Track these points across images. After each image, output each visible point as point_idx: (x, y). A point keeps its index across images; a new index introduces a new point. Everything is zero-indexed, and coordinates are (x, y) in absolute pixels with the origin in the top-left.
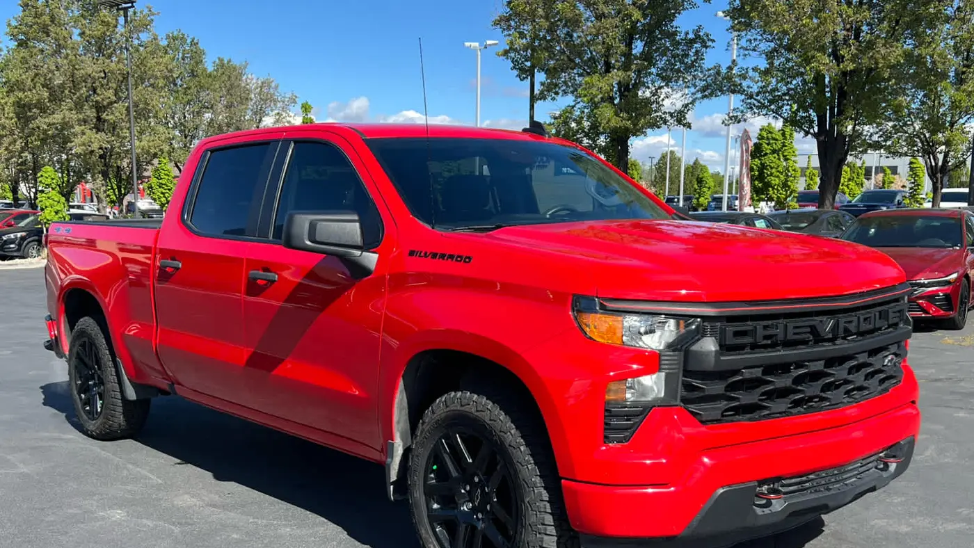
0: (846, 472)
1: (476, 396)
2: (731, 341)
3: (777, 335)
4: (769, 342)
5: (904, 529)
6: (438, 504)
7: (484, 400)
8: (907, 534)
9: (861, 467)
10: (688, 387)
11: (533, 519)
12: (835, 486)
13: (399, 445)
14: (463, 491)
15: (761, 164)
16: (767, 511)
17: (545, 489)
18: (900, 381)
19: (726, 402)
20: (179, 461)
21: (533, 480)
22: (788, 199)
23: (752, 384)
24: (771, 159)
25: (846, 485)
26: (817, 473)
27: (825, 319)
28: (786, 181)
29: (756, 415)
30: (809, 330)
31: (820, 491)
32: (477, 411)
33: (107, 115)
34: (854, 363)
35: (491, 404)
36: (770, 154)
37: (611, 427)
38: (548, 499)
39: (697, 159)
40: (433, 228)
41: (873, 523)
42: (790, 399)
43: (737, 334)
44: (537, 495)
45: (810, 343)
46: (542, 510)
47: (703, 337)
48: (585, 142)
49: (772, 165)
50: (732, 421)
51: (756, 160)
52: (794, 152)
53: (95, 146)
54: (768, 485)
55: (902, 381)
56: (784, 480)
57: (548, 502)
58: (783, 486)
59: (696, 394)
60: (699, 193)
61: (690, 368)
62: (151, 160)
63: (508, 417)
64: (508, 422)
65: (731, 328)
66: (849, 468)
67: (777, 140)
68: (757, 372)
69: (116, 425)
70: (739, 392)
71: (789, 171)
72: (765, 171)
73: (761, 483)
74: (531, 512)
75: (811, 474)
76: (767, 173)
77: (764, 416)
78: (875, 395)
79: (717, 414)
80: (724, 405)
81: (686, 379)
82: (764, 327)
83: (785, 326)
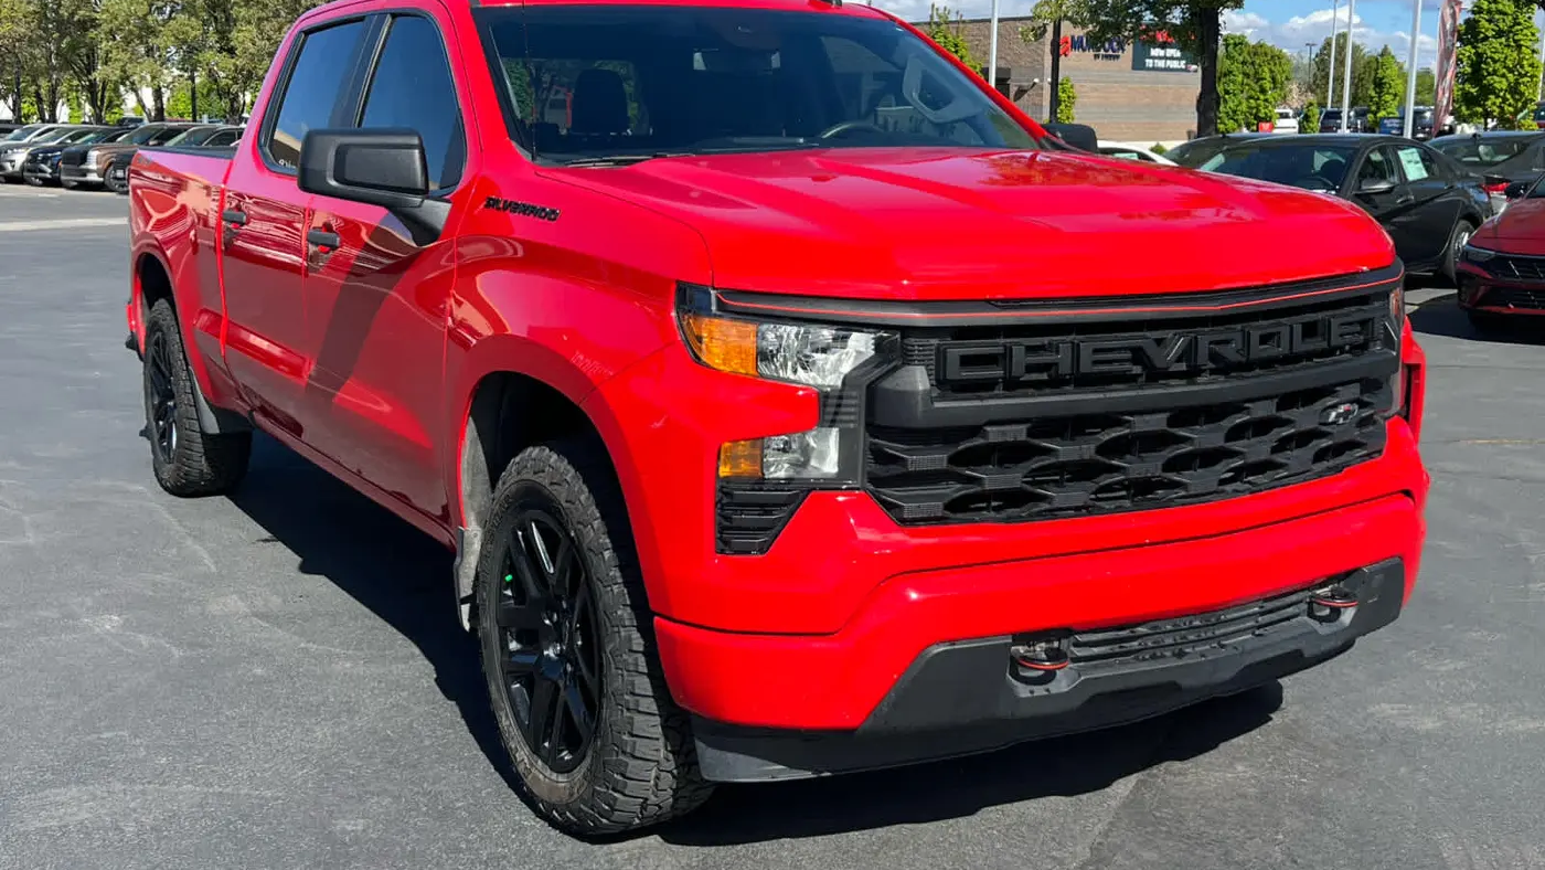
0: (1219, 623)
1: (555, 456)
2: (955, 372)
3: (1056, 364)
4: (1044, 376)
5: (1429, 724)
6: (519, 641)
7: (564, 465)
8: (1428, 735)
9: (1262, 614)
10: (880, 456)
11: (618, 683)
12: (1197, 649)
13: (476, 535)
14: (547, 622)
15: (1477, 54)
16: (1039, 691)
17: (638, 631)
18: (1380, 452)
19: (959, 486)
20: (266, 534)
21: (619, 613)
22: (1519, 117)
23: (1010, 454)
24: (1493, 48)
25: (1223, 646)
26: (1156, 623)
27: (1170, 335)
28: (1517, 83)
29: (1023, 511)
30: (1128, 355)
31: (1163, 656)
32: (552, 484)
34: (1239, 419)
35: (573, 471)
36: (1493, 37)
37: (734, 524)
38: (641, 649)
39: (1386, 46)
40: (533, 158)
41: (1371, 709)
42: (1097, 483)
43: (966, 361)
44: (624, 638)
45: (1140, 380)
46: (631, 668)
47: (904, 364)
48: (1147, 18)
49: (1496, 56)
50: (973, 521)
51: (1468, 48)
52: (1533, 35)
54: (1047, 642)
55: (1384, 451)
56: (1078, 633)
57: (643, 653)
58: (1078, 645)
59: (895, 469)
60: (1377, 103)
61: (881, 421)
63: (592, 498)
64: (591, 506)
65: (956, 352)
66: (1229, 617)
67: (1506, 14)
68: (1018, 433)
69: (195, 473)
70: (984, 468)
71: (1522, 67)
72: (1483, 66)
73: (1028, 638)
74: (613, 670)
75: (1139, 625)
76: (1487, 70)
77: (1039, 514)
78: (1305, 480)
79: (936, 508)
80: (953, 490)
81: (877, 440)
82: (1030, 349)
83: (1076, 348)
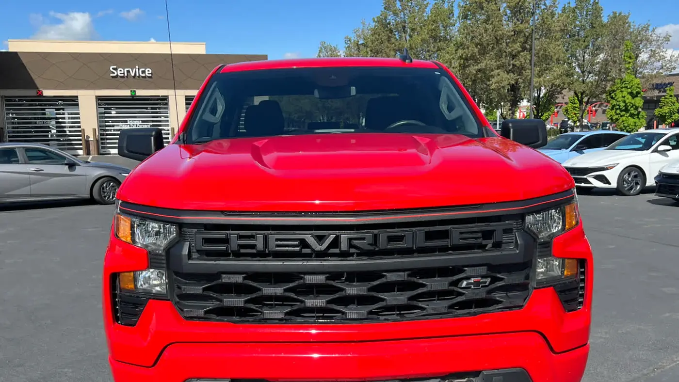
2: (199, 246)
3: (256, 245)
27: (325, 234)
30: (297, 243)
33: (516, 61)
45: (311, 256)
47: (180, 241)
53: (505, 83)
62: (561, 91)
65: (200, 236)
68: (239, 279)
78: (441, 318)
79: (201, 313)
80: (211, 305)
81: (178, 278)
82: (241, 237)
83: (266, 238)
